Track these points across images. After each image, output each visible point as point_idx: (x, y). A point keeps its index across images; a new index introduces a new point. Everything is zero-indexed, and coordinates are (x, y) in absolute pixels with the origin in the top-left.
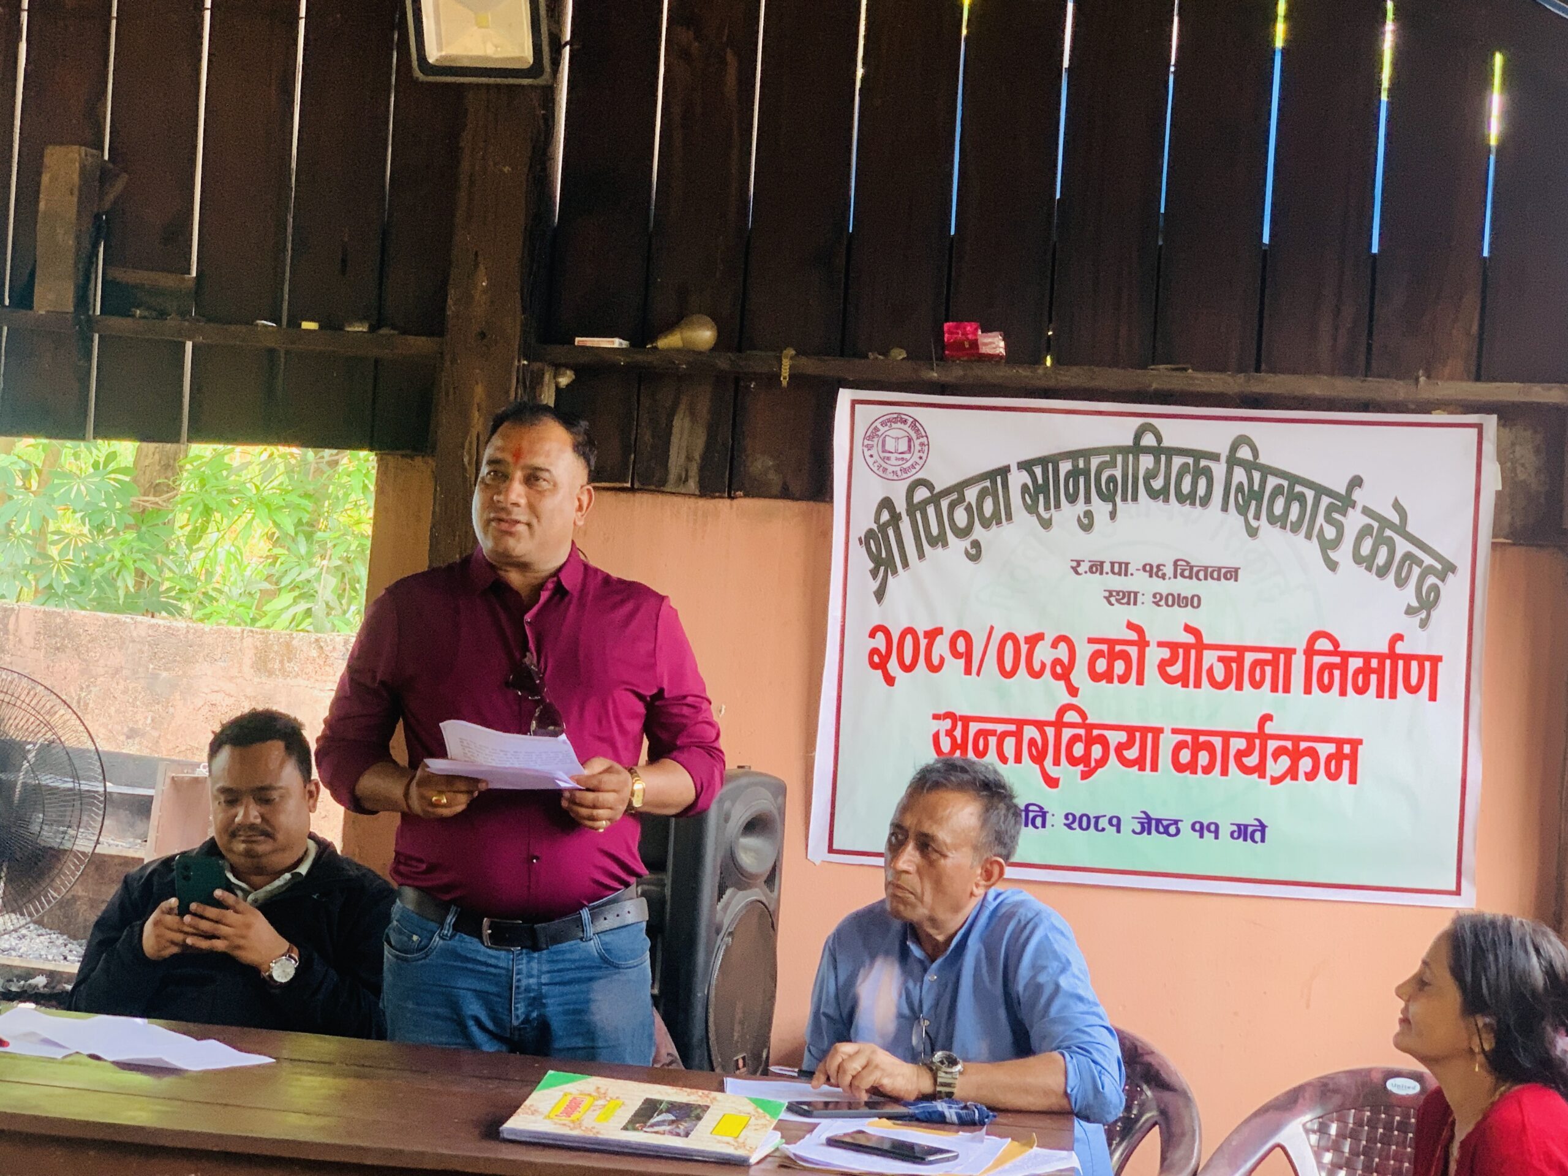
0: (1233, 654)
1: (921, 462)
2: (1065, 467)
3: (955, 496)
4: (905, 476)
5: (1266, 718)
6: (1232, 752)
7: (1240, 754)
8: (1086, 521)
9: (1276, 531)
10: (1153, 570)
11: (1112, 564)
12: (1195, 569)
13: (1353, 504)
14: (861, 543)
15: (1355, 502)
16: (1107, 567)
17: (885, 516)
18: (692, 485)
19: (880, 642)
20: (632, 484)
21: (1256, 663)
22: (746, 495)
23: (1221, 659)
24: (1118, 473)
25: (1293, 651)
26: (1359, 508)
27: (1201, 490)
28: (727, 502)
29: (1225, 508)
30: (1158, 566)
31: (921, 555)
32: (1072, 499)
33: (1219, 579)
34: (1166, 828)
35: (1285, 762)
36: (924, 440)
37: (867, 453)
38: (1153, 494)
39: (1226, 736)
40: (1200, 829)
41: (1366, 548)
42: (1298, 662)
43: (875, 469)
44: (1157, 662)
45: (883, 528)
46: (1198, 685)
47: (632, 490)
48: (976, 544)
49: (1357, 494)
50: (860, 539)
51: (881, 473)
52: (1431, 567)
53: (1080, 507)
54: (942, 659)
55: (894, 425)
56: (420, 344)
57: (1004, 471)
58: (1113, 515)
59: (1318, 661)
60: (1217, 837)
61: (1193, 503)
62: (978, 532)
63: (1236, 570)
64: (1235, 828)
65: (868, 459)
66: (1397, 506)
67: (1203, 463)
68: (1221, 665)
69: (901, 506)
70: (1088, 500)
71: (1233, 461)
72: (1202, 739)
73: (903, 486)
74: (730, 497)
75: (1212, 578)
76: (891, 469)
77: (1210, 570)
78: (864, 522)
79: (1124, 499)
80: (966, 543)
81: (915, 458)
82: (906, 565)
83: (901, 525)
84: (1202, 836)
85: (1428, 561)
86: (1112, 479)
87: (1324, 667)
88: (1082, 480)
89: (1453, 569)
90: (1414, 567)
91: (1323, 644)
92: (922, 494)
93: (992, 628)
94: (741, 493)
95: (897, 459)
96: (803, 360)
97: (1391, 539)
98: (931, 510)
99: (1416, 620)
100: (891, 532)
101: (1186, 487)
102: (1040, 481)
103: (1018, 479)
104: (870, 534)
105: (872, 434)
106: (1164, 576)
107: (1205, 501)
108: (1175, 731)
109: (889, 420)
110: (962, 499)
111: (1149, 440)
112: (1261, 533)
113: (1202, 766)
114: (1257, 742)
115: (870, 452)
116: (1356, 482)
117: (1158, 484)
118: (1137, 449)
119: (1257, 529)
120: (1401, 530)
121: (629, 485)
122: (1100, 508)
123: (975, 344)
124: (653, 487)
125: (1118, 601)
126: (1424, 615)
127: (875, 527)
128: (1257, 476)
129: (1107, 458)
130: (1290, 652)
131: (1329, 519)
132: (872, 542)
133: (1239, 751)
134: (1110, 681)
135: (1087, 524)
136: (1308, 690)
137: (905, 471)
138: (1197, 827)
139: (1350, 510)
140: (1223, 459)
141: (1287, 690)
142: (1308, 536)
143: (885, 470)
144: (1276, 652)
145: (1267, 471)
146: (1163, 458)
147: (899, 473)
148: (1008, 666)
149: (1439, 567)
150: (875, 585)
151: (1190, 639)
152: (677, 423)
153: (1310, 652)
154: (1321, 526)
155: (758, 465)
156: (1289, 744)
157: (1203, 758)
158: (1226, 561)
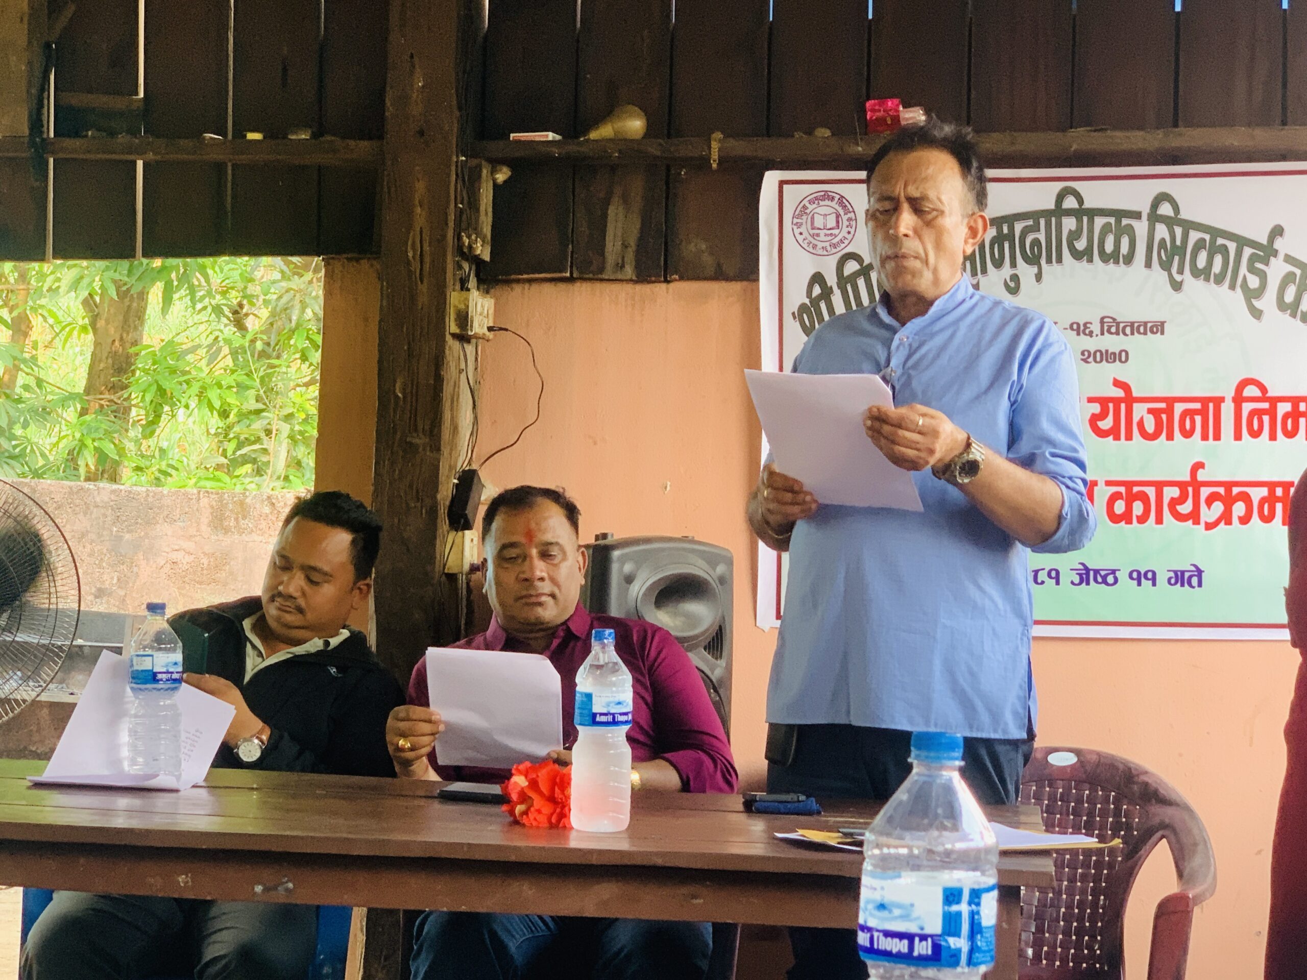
0: (1163, 405)
1: (850, 237)
4: (834, 251)
5: (1198, 466)
6: (1166, 501)
7: (1174, 503)
8: (1012, 285)
9: (1200, 283)
10: (1080, 329)
12: (1122, 325)
13: (1275, 253)
14: (794, 318)
15: (1277, 251)
17: (817, 290)
18: (629, 272)
20: (571, 273)
21: (1185, 413)
22: (682, 278)
23: (1150, 411)
24: (1042, 236)
25: (1222, 399)
27: (1124, 249)
28: (664, 286)
29: (1148, 264)
30: (1085, 325)
32: (998, 264)
33: (1145, 333)
34: (1104, 579)
35: (1218, 508)
36: (852, 215)
37: (797, 231)
38: (1077, 255)
39: (1159, 486)
40: (1138, 577)
41: (1289, 297)
42: (1228, 409)
43: (805, 246)
44: (1088, 417)
45: (815, 302)
46: (1129, 437)
47: (571, 280)
49: (1279, 244)
50: (793, 314)
51: (811, 250)
53: (1006, 271)
55: (822, 203)
56: (362, 148)
58: (1039, 277)
59: (1247, 407)
60: (1154, 584)
61: (1117, 262)
63: (1163, 323)
64: (1172, 574)
65: (798, 236)
67: (1125, 222)
68: (1151, 417)
69: (832, 280)
70: (1013, 264)
71: (1154, 218)
72: (1136, 489)
73: (832, 262)
74: (666, 281)
75: (1139, 332)
76: (820, 245)
77: (1136, 325)
78: (797, 296)
79: (1049, 261)
81: (844, 233)
83: (833, 298)
84: (1139, 584)
86: (1036, 242)
87: (1253, 413)
88: (1007, 245)
91: (1251, 391)
92: (851, 267)
94: (677, 277)
95: (826, 235)
96: (731, 142)
98: (861, 282)
100: (823, 306)
101: (1109, 247)
104: (803, 308)
105: (802, 211)
106: (1091, 333)
107: (1129, 259)
108: (1109, 483)
109: (816, 198)
111: (1070, 203)
112: (1185, 286)
113: (1137, 517)
114: (1190, 489)
115: (800, 230)
116: (1278, 231)
117: (1081, 245)
118: (1059, 212)
119: (1182, 282)
121: (568, 274)
122: (1026, 271)
123: (896, 119)
124: (591, 276)
127: (807, 301)
128: (1178, 231)
129: (1030, 222)
130: (1219, 401)
131: (1252, 270)
132: (805, 316)
133: (1172, 499)
135: (1014, 287)
136: (1238, 437)
137: (834, 246)
138: (1135, 575)
139: (1272, 259)
140: (1145, 216)
141: (1217, 437)
142: (1232, 287)
143: (815, 247)
144: (1205, 401)
145: (1188, 226)
146: (1085, 219)
147: (829, 248)
151: (1120, 393)
152: (611, 211)
153: (1239, 399)
154: (1245, 278)
155: (692, 247)
156: (1221, 490)
157: (1138, 508)
158: (1153, 316)
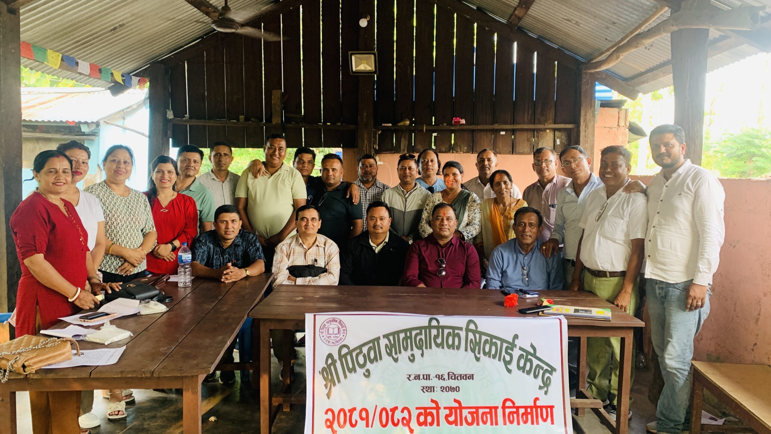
0: (474, 410)
1: (344, 338)
2: (402, 336)
3: (358, 351)
8: (412, 358)
9: (487, 358)
10: (440, 377)
11: (423, 375)
12: (456, 376)
14: (320, 374)
15: (516, 345)
16: (421, 377)
17: (330, 361)
19: (330, 416)
21: (483, 413)
23: (469, 413)
24: (423, 337)
25: (497, 407)
26: (518, 347)
27: (456, 343)
29: (466, 350)
30: (442, 375)
31: (345, 377)
32: (406, 349)
33: (466, 379)
36: (345, 328)
37: (321, 335)
38: (437, 345)
41: (522, 364)
42: (500, 411)
43: (325, 341)
44: (444, 416)
46: (461, 424)
48: (368, 371)
49: (517, 342)
50: (319, 372)
51: (327, 343)
52: (547, 370)
53: (409, 353)
54: (356, 421)
55: (332, 323)
57: (378, 339)
58: (422, 355)
59: (507, 411)
61: (454, 349)
62: (369, 365)
63: (473, 375)
65: (322, 337)
66: (532, 346)
67: (456, 331)
68: (470, 415)
69: (336, 357)
70: (412, 349)
73: (336, 349)
75: (463, 379)
76: (331, 341)
78: (321, 364)
80: (364, 370)
81: (341, 336)
82: (339, 381)
83: (337, 364)
85: (545, 367)
86: (421, 340)
87: (510, 413)
88: (409, 341)
89: (553, 369)
91: (509, 404)
92: (344, 351)
93: (376, 406)
95: (334, 337)
97: (531, 359)
98: (349, 357)
99: (543, 391)
100: (332, 368)
101: (450, 342)
102: (392, 342)
103: (383, 342)
104: (324, 369)
105: (323, 327)
106: (444, 379)
107: (458, 348)
109: (330, 321)
110: (361, 352)
111: (434, 323)
115: (322, 335)
116: (516, 337)
117: (439, 341)
118: (430, 327)
120: (534, 355)
122: (417, 352)
125: (427, 391)
126: (545, 389)
127: (326, 366)
128: (477, 336)
131: (507, 353)
132: (325, 373)
134: (426, 425)
136: (505, 424)
137: (337, 342)
139: (514, 348)
140: (464, 329)
141: (497, 424)
142: (499, 360)
143: (329, 342)
144: (491, 408)
145: (481, 334)
147: (335, 343)
148: (384, 422)
149: (550, 369)
150: (326, 391)
151: (457, 405)
153: (504, 407)
154: (504, 356)
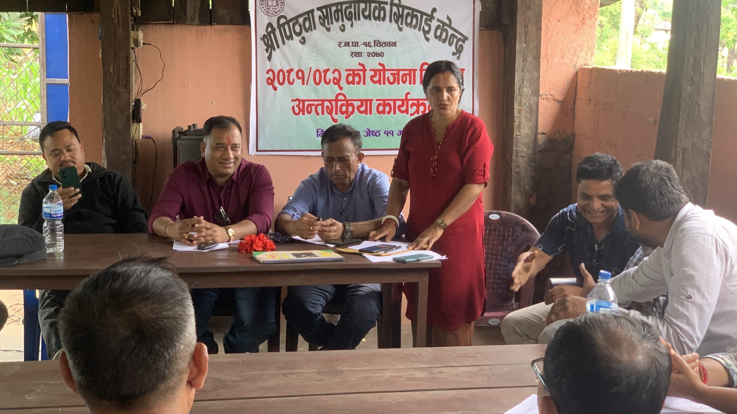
0: (396, 72)
1: (282, 9)
2: (334, 9)
3: (295, 21)
4: (276, 14)
5: (408, 93)
6: (397, 106)
7: (400, 107)
8: (342, 28)
9: (408, 28)
10: (367, 44)
11: (353, 43)
12: (381, 43)
13: (434, 18)
14: (261, 40)
16: (351, 44)
17: (270, 29)
18: (197, 21)
19: (271, 75)
20: (173, 22)
21: (403, 75)
22: (217, 24)
23: (391, 74)
24: (352, 10)
25: (416, 70)
26: (436, 19)
27: (382, 15)
28: (210, 27)
29: (391, 21)
30: (369, 43)
31: (284, 43)
32: (337, 20)
33: (390, 46)
34: (376, 134)
35: (415, 108)
36: (282, 1)
37: (262, 7)
38: (365, 17)
39: (395, 101)
40: (387, 133)
41: (438, 33)
42: (418, 73)
43: (265, 12)
44: (370, 76)
45: (269, 34)
46: (384, 84)
47: (173, 23)
48: (303, 38)
49: (435, 15)
50: (261, 38)
51: (267, 14)
52: (460, 38)
53: (340, 23)
54: (294, 80)
57: (312, 11)
58: (352, 25)
60: (393, 136)
61: (379, 20)
62: (304, 34)
63: (396, 43)
65: (262, 9)
66: (449, 18)
67: (382, 5)
68: (392, 76)
69: (275, 26)
70: (343, 21)
71: (392, 4)
72: (387, 102)
73: (275, 19)
74: (211, 25)
75: (387, 46)
76: (271, 12)
77: (386, 43)
78: (262, 32)
79: (355, 20)
80: (300, 38)
81: (279, 8)
82: (278, 47)
83: (276, 32)
84: (388, 136)
85: (459, 36)
86: (350, 12)
88: (340, 13)
89: (466, 38)
90: (455, 39)
92: (283, 21)
93: (311, 68)
94: (216, 24)
95: (273, 8)
97: (446, 29)
98: (286, 27)
99: (456, 57)
100: (272, 35)
101: (377, 14)
102: (325, 14)
103: (317, 14)
104: (264, 36)
106: (371, 46)
107: (384, 19)
108: (377, 100)
110: (297, 22)
112: (404, 29)
113: (387, 112)
114: (405, 102)
115: (263, 6)
116: (434, 10)
117: (367, 13)
119: (402, 28)
120: (450, 26)
121: (172, 22)
122: (347, 23)
124: (181, 23)
125: (355, 56)
126: (458, 55)
127: (266, 34)
128: (401, 9)
129: (348, 5)
131: (426, 24)
132: (265, 39)
133: (399, 105)
134: (354, 84)
135: (343, 29)
137: (276, 13)
139: (433, 20)
140: (389, 4)
141: (414, 83)
142: (419, 30)
143: (268, 13)
145: (404, 7)
146: (368, 4)
147: (274, 14)
148: (318, 81)
149: (462, 38)
150: (267, 55)
151: (381, 68)
154: (423, 26)
155: (221, 12)
156: (416, 102)
157: (387, 109)
158: (392, 40)
